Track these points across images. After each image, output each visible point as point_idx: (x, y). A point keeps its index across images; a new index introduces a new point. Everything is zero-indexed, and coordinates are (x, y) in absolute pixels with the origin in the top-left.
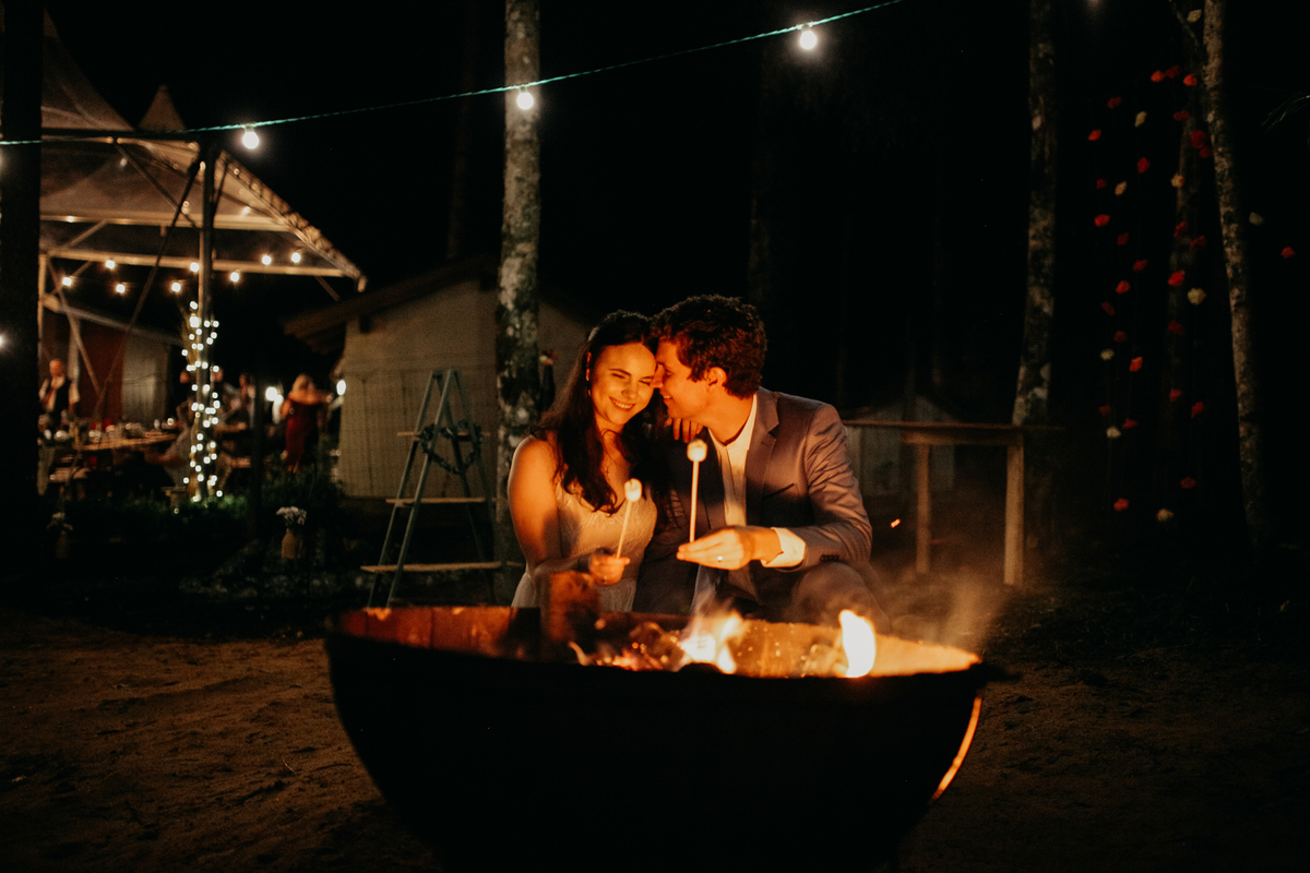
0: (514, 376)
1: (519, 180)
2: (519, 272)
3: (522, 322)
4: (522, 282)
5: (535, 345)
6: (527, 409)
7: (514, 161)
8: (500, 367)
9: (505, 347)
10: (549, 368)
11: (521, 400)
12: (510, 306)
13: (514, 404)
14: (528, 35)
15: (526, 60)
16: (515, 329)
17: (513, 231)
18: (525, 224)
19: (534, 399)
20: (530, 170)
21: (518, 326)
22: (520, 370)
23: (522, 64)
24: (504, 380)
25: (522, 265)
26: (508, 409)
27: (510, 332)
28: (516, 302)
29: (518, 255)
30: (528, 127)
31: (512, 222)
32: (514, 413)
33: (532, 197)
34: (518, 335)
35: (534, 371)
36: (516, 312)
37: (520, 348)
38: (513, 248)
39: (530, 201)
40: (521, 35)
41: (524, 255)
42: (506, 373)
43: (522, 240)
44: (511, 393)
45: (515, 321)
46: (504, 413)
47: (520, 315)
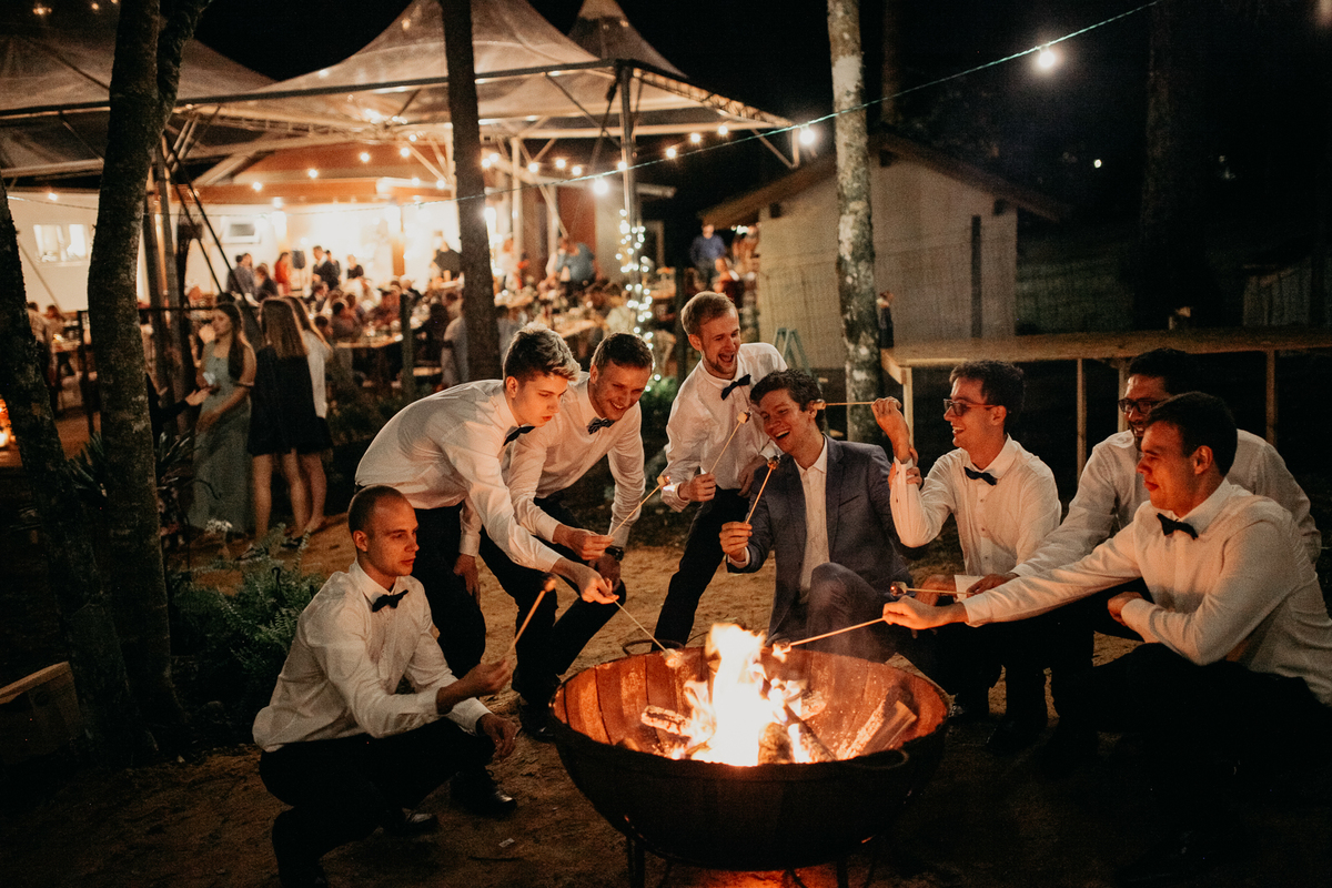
0: (855, 318)
1: (848, 145)
2: (853, 228)
3: (858, 272)
4: (857, 237)
5: (872, 290)
6: (868, 347)
7: (842, 128)
8: (844, 310)
9: (846, 294)
10: (886, 310)
11: (862, 339)
12: (848, 258)
13: (856, 342)
14: (846, 12)
15: (846, 36)
16: (853, 277)
17: (845, 192)
18: (856, 185)
19: (874, 338)
20: (856, 135)
21: (855, 275)
22: (859, 314)
23: (842, 38)
24: (846, 322)
25: (855, 221)
26: (851, 347)
27: (849, 280)
28: (853, 254)
29: (851, 212)
30: (852, 97)
31: (844, 183)
32: (856, 351)
33: (860, 159)
34: (856, 283)
35: (873, 313)
36: (853, 263)
37: (857, 295)
38: (846, 206)
39: (859, 163)
40: (840, 14)
41: (856, 213)
42: (848, 316)
43: (854, 199)
44: (852, 332)
45: (852, 270)
46: (848, 350)
47: (856, 266)
